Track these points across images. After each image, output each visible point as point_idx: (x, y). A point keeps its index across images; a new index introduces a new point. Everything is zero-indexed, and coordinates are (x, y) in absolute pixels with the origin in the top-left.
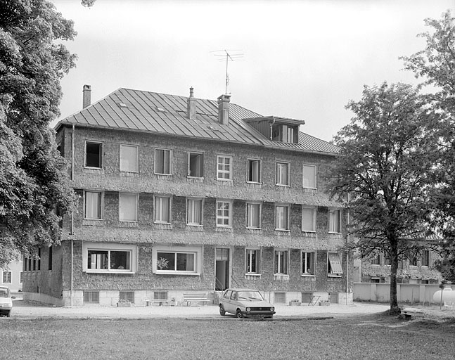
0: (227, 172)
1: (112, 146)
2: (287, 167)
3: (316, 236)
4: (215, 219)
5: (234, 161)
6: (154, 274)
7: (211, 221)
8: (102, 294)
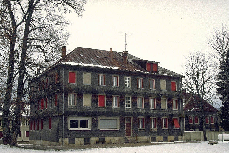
0: (129, 84)
1: (80, 73)
2: (154, 82)
3: (168, 111)
4: (124, 105)
5: (132, 79)
6: (99, 130)
7: (123, 106)
8: (76, 139)
